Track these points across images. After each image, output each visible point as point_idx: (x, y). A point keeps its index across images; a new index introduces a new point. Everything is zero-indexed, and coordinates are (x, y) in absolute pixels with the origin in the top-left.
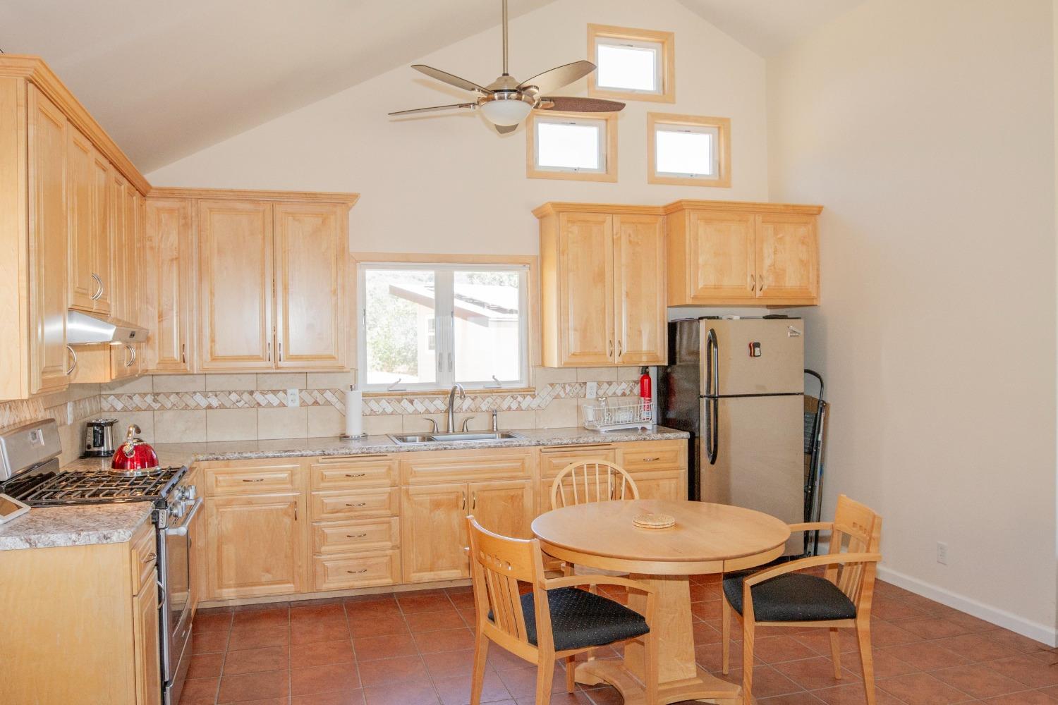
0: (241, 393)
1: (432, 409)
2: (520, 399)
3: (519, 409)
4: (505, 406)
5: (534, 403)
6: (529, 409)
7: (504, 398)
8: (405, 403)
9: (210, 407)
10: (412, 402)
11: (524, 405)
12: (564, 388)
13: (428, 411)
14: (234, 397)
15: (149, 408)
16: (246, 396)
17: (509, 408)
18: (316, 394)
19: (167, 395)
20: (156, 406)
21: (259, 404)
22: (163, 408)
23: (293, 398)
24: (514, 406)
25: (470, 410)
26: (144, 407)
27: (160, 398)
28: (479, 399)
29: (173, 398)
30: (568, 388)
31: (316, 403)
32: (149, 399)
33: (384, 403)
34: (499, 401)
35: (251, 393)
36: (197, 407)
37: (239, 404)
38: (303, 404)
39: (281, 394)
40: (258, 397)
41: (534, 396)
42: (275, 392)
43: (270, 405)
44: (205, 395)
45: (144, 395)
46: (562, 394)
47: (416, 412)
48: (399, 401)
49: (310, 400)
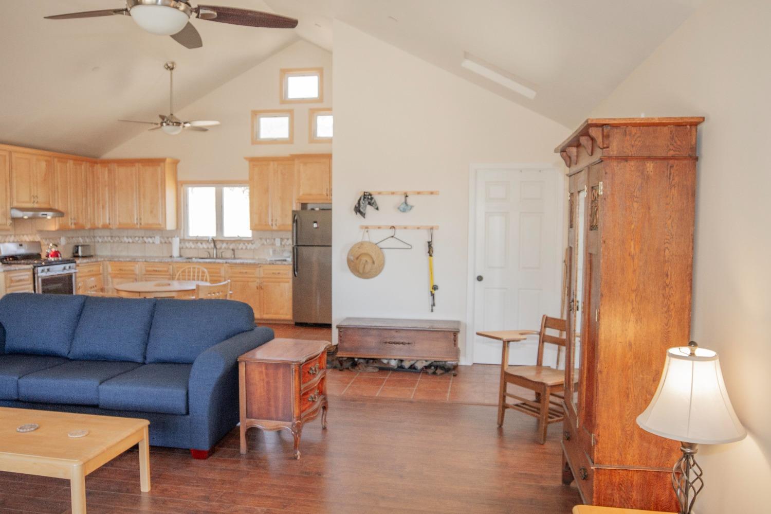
0: (139, 237)
1: (210, 247)
2: (246, 244)
3: (246, 249)
4: (240, 247)
5: (253, 247)
6: (250, 249)
7: (240, 244)
8: (199, 244)
9: (129, 242)
10: (202, 243)
11: (248, 248)
12: (266, 240)
13: (208, 248)
14: (137, 239)
15: (109, 242)
16: (141, 239)
17: (242, 249)
18: (166, 239)
19: (115, 237)
20: (112, 241)
21: (145, 242)
22: (114, 242)
23: (157, 240)
24: (244, 248)
25: (225, 248)
26: (107, 241)
27: (113, 238)
28: (229, 244)
29: (117, 239)
30: (268, 241)
31: (166, 243)
32: (109, 238)
33: (191, 243)
34: (238, 245)
35: (143, 237)
36: (125, 242)
37: (139, 242)
38: (161, 243)
39: (153, 238)
40: (145, 239)
41: (252, 244)
42: (151, 237)
43: (149, 242)
44: (127, 237)
45: (107, 237)
46: (265, 243)
47: (204, 248)
48: (197, 243)
49: (163, 241)
